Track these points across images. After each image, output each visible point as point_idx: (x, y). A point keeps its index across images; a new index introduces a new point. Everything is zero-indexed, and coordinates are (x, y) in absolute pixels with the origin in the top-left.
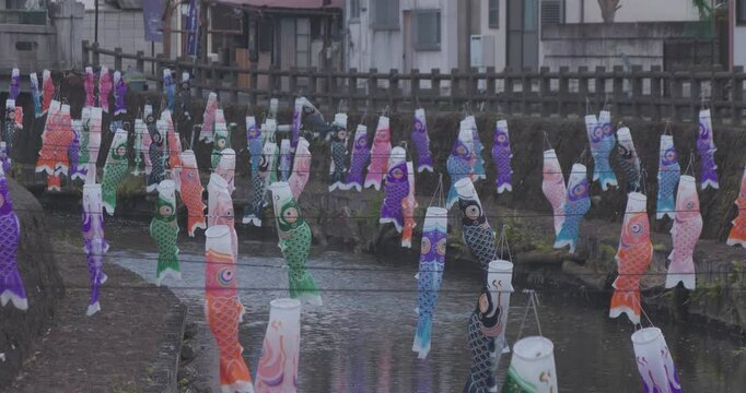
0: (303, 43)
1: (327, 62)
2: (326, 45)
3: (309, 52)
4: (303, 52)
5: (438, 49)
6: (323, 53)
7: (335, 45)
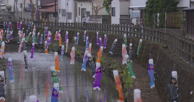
0: (52, 17)
1: (56, 21)
2: (56, 18)
3: (53, 19)
4: (52, 19)
5: (71, 19)
6: (55, 19)
7: (57, 18)
